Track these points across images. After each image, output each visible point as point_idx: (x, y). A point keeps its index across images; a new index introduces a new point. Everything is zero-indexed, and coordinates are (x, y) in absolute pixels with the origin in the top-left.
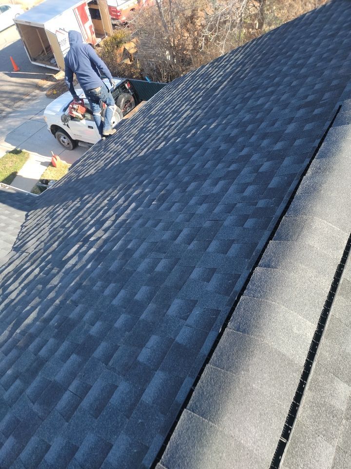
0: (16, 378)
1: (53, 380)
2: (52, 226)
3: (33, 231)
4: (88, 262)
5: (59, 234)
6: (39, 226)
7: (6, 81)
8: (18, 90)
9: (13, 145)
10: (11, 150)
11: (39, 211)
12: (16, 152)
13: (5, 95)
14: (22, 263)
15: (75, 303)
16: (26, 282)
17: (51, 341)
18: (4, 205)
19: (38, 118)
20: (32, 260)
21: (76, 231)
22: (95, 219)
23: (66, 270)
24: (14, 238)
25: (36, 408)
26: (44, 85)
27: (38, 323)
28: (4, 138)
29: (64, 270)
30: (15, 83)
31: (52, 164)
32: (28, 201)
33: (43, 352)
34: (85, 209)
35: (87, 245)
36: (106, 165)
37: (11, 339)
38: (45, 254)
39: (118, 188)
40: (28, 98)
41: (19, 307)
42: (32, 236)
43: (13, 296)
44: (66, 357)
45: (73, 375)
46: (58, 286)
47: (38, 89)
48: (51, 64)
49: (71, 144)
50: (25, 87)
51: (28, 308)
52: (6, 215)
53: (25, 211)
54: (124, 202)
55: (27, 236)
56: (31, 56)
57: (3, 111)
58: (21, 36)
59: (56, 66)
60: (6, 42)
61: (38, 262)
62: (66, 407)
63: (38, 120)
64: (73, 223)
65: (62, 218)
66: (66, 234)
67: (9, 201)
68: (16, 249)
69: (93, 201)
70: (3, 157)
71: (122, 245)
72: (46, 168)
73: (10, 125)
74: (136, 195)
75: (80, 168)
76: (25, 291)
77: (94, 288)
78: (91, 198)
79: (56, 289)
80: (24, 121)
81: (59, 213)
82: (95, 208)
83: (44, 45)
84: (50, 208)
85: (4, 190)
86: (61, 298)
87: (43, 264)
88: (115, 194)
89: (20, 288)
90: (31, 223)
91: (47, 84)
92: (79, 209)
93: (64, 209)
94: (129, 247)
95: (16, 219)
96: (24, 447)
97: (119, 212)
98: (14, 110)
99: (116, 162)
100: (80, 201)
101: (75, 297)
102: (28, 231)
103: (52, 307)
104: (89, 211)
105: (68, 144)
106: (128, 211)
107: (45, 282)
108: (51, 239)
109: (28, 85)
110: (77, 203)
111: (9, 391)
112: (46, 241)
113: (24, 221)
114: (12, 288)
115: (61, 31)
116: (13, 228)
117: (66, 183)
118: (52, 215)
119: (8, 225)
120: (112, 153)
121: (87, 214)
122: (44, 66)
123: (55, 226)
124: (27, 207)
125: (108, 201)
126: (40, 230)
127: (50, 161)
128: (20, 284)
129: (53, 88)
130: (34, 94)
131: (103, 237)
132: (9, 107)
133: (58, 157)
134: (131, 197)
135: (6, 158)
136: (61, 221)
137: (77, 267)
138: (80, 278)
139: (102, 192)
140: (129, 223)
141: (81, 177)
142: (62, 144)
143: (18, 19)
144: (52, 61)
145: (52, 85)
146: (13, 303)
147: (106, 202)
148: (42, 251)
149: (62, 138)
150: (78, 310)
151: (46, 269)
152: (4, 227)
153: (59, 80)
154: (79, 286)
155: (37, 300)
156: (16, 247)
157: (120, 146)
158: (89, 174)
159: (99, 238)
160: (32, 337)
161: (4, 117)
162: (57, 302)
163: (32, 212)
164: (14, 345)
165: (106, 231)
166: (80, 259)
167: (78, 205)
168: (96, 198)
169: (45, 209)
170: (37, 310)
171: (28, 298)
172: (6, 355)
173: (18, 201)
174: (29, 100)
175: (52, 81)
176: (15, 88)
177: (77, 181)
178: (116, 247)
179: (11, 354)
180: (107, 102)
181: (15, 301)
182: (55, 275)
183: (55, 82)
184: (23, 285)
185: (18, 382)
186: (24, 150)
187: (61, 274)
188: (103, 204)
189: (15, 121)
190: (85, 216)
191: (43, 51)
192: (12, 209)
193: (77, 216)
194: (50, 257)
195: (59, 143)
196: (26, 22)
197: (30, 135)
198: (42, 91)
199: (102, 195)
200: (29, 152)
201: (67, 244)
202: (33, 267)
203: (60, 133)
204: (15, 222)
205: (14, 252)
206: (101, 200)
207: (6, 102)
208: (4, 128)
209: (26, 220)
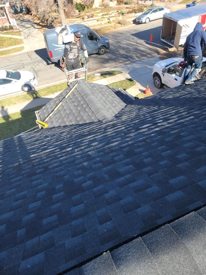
0: (100, 162)
1: (117, 170)
2: (138, 114)
3: (127, 112)
4: (153, 133)
5: (140, 118)
6: (131, 112)
7: (143, 45)
8: (146, 51)
9: (131, 76)
10: (129, 78)
11: (133, 106)
12: (130, 80)
13: (139, 52)
14: (117, 123)
15: (139, 147)
16: (116, 130)
17: (122, 156)
18: (118, 98)
19: (149, 67)
20: (122, 123)
21: (151, 119)
22: (164, 117)
23: (139, 132)
24: (117, 113)
25: (106, 176)
26: (161, 52)
27: (117, 147)
28: (128, 72)
29: (138, 132)
30: (147, 47)
31: (144, 92)
32: (129, 100)
33: (116, 158)
34: (159, 111)
35: (155, 126)
36: (180, 96)
37: (102, 148)
38: (130, 123)
39: (184, 108)
40: (150, 56)
41: (110, 138)
42: (126, 114)
43: (109, 133)
44: (127, 164)
45: (128, 172)
46: (133, 137)
47: (157, 53)
48: (171, 43)
49: (160, 85)
50: (151, 50)
51: (114, 140)
52: (117, 102)
53: (126, 104)
54: (186, 114)
55: (123, 114)
56: (162, 36)
57: (134, 59)
58: (163, 24)
59: (173, 44)
60: (153, 26)
61: (125, 125)
62: (120, 182)
63: (148, 68)
64: (150, 115)
65: (145, 111)
66: (144, 118)
67: (121, 97)
68: (116, 117)
69: (166, 109)
70: (123, 80)
71: (177, 132)
72: (140, 92)
73: (134, 67)
74: (195, 113)
75: (164, 94)
76: (115, 134)
77: (153, 144)
78: (165, 108)
79: (131, 138)
80: (142, 67)
81: (143, 109)
82: (166, 113)
83: (172, 32)
84: (140, 106)
85: (121, 91)
86: (132, 142)
87: (128, 126)
88: (181, 110)
89: (113, 132)
90: (127, 109)
91: (163, 51)
92: (156, 111)
93: (147, 109)
94: (181, 134)
95: (121, 105)
96: (96, 187)
97: (181, 118)
98: (140, 60)
99: (188, 96)
100: (158, 107)
101: (140, 144)
102: (124, 112)
103: (127, 144)
104: (161, 113)
105: (158, 85)
106: (188, 119)
107: (126, 134)
108: (135, 118)
109: (152, 50)
110: (156, 108)
111: (96, 165)
112: (132, 118)
113: (124, 108)
114: (109, 130)
115: (186, 26)
116: (118, 108)
117: (152, 99)
118: (139, 109)
119: (116, 106)
120: (187, 92)
121: (160, 114)
122: (166, 42)
123: (139, 114)
124: (128, 102)
125: (175, 111)
126: (131, 113)
127: (144, 90)
128: (113, 130)
129: (165, 54)
130: (153, 55)
131: (166, 126)
132: (138, 58)
133: (149, 90)
134: (192, 113)
135: (125, 81)
136: (143, 113)
137: (146, 133)
138: (146, 138)
139: (173, 107)
140: (186, 124)
141: (162, 98)
142: (155, 84)
143: (166, 15)
144: (172, 41)
145: (165, 53)
146: (107, 136)
147: (174, 111)
148: (129, 121)
149: (157, 81)
150: (140, 149)
151: (129, 129)
152: (114, 106)
153: (170, 52)
154: (144, 140)
155: (120, 139)
156: (116, 116)
157: (193, 90)
158: (168, 97)
159: (163, 125)
160: (112, 151)
161: (134, 62)
162: (130, 143)
163: (129, 105)
164: (103, 151)
165: (169, 123)
166: (149, 130)
167: (156, 109)
168: (168, 109)
169: (136, 106)
170: (119, 142)
171: (115, 137)
172: (98, 153)
173: (125, 98)
174: (150, 57)
175: (166, 51)
176: (146, 49)
177: (159, 99)
178: (172, 132)
179: (100, 153)
180: (197, 66)
181: (109, 136)
182: (132, 132)
183: (168, 52)
184: (115, 131)
185: (100, 164)
186: (134, 80)
187: (136, 133)
188: (172, 112)
189: (137, 66)
190: (158, 114)
191: (170, 35)
192: (121, 100)
193: (153, 113)
194: (132, 125)
195: (153, 83)
196: (170, 17)
197: (142, 74)
198: (159, 55)
199: (173, 108)
200: (136, 82)
201: (143, 122)
202: (122, 126)
203: (157, 77)
204: (120, 106)
205: (114, 118)
206: (171, 110)
207: (138, 55)
208: (130, 67)
209: (125, 107)
